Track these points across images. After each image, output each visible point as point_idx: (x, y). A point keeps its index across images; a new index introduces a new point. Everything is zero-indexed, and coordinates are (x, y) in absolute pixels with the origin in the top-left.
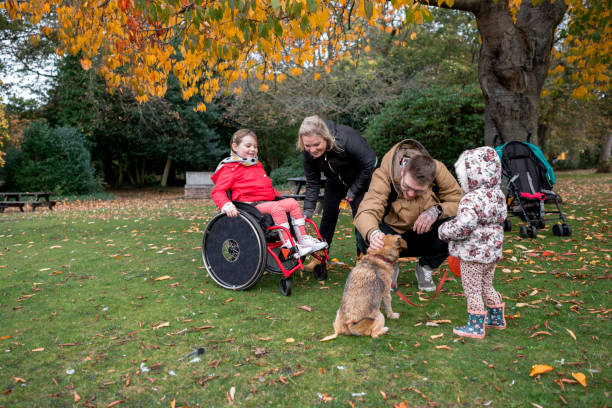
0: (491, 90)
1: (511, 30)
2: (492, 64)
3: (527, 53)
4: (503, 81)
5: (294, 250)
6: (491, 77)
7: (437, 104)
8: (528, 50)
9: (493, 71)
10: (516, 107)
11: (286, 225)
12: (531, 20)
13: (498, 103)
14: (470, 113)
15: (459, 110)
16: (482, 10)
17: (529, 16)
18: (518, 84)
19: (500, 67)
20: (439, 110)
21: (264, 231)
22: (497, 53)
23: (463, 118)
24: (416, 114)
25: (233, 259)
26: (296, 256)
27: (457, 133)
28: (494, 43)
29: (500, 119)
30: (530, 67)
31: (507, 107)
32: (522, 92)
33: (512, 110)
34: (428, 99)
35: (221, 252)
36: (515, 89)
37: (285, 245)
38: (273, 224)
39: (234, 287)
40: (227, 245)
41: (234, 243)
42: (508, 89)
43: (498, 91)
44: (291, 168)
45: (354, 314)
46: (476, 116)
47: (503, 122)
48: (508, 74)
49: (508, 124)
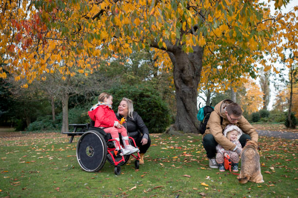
0: (180, 85)
1: (188, 61)
2: (181, 74)
3: (194, 71)
4: (185, 82)
5: (120, 151)
6: (179, 80)
7: (129, 92)
8: (195, 70)
9: (181, 77)
10: (191, 93)
11: (118, 139)
12: (194, 58)
13: (183, 91)
14: (143, 97)
15: (138, 96)
16: (177, 52)
17: (193, 57)
18: (191, 84)
19: (184, 76)
20: (130, 95)
21: (106, 142)
22: (182, 70)
23: (140, 99)
24: (119, 96)
25: (91, 155)
26: (121, 154)
27: (138, 106)
28: (182, 66)
29: (184, 98)
30: (195, 77)
31: (187, 93)
32: (193, 87)
33: (189, 94)
34: (124, 90)
35: (85, 152)
36: (190, 86)
37: (117, 149)
38: (111, 138)
39: (90, 171)
40: (88, 149)
41: (92, 148)
42: (187, 85)
43: (182, 86)
44: (41, 122)
45: (248, 172)
46: (146, 99)
47: (186, 99)
48: (188, 79)
49: (187, 100)
